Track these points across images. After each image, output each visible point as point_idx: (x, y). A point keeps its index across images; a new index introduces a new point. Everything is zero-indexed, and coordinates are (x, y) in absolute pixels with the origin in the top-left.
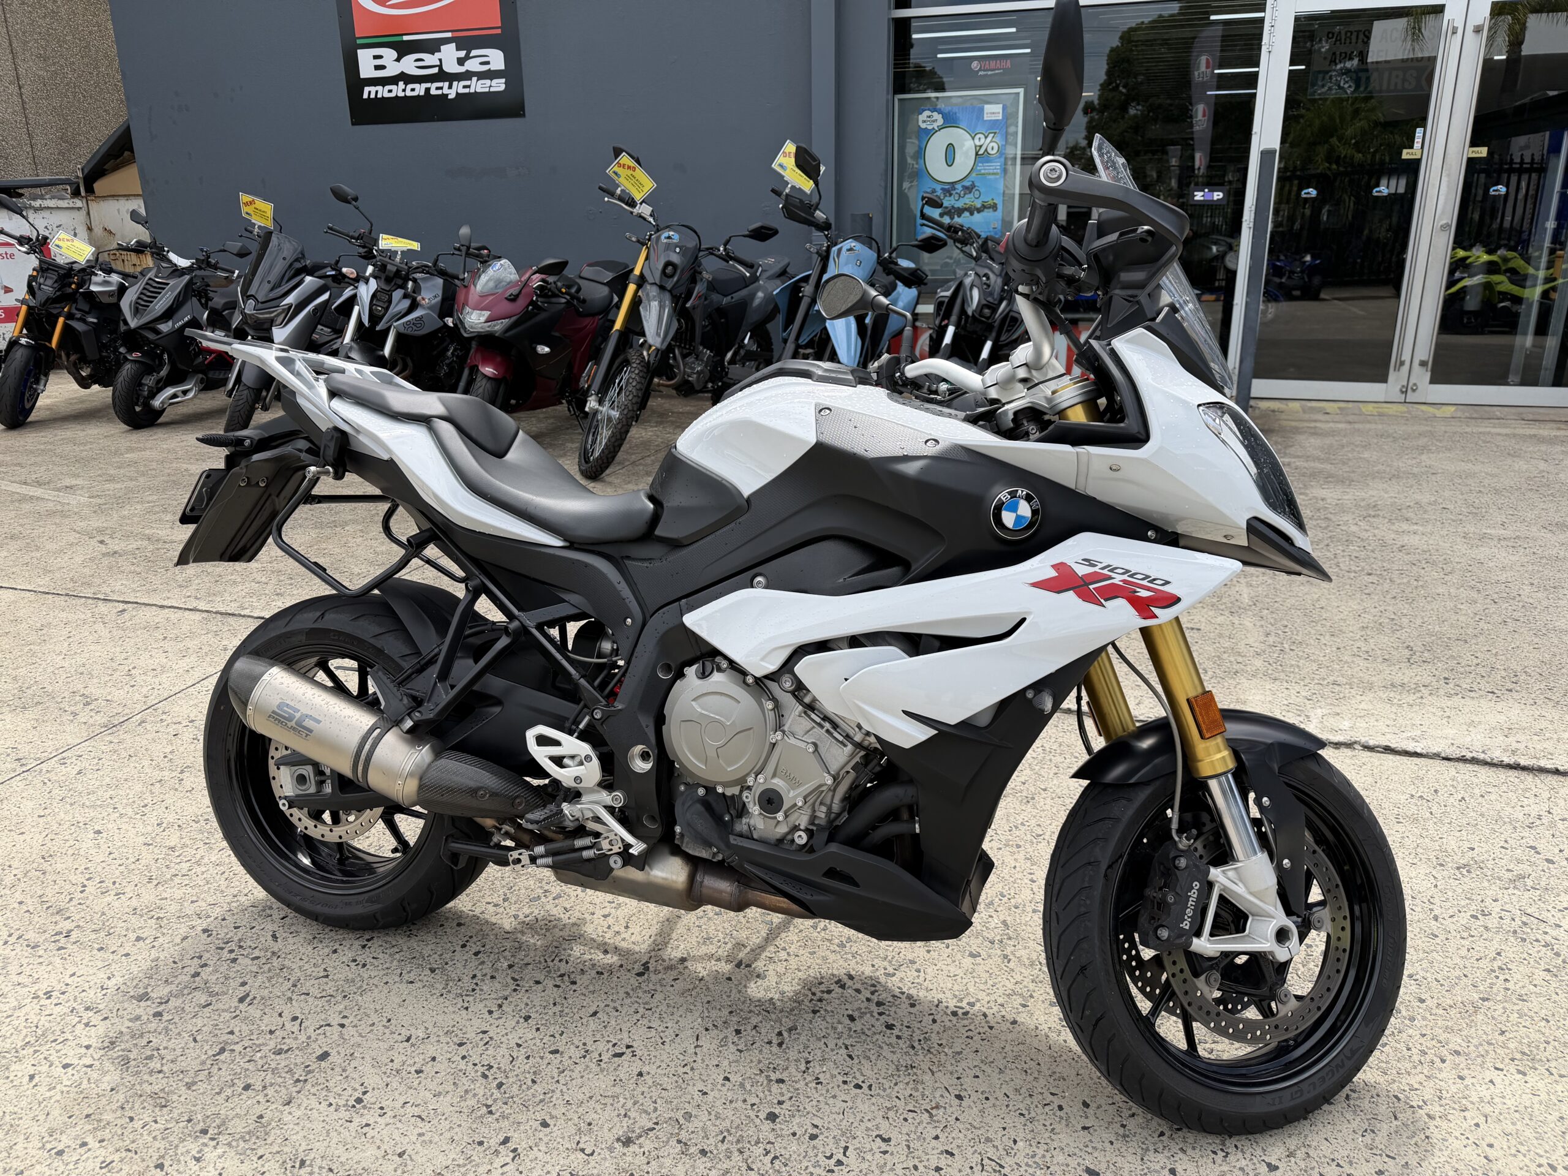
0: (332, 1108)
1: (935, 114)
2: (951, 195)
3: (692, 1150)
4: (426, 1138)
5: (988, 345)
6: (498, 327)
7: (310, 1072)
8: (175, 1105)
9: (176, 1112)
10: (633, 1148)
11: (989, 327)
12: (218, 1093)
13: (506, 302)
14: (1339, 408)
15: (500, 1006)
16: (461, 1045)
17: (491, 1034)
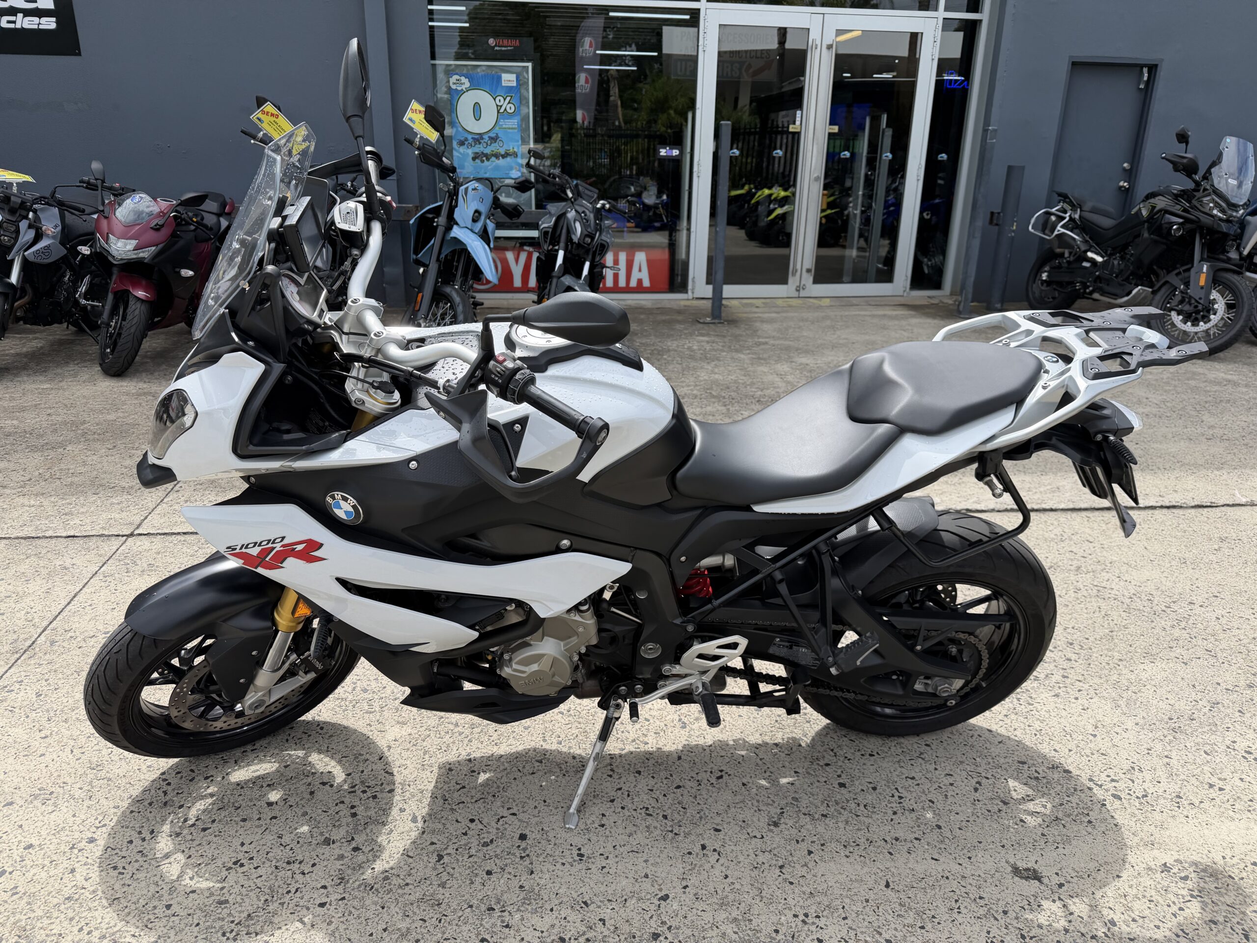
0: (567, 866)
1: (463, 78)
2: (480, 143)
3: (817, 816)
4: (651, 861)
5: (587, 265)
6: (146, 254)
7: (524, 850)
8: (446, 900)
9: (454, 905)
10: (782, 826)
11: (587, 251)
12: (472, 883)
13: (152, 232)
14: (764, 303)
15: (612, 770)
16: (612, 801)
17: (625, 788)
